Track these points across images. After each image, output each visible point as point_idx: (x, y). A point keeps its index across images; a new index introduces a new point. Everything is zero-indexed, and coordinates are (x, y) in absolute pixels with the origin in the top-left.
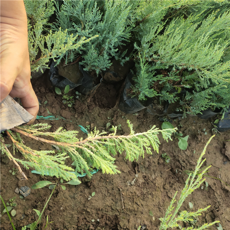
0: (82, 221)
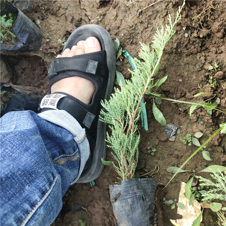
0: (189, 50)
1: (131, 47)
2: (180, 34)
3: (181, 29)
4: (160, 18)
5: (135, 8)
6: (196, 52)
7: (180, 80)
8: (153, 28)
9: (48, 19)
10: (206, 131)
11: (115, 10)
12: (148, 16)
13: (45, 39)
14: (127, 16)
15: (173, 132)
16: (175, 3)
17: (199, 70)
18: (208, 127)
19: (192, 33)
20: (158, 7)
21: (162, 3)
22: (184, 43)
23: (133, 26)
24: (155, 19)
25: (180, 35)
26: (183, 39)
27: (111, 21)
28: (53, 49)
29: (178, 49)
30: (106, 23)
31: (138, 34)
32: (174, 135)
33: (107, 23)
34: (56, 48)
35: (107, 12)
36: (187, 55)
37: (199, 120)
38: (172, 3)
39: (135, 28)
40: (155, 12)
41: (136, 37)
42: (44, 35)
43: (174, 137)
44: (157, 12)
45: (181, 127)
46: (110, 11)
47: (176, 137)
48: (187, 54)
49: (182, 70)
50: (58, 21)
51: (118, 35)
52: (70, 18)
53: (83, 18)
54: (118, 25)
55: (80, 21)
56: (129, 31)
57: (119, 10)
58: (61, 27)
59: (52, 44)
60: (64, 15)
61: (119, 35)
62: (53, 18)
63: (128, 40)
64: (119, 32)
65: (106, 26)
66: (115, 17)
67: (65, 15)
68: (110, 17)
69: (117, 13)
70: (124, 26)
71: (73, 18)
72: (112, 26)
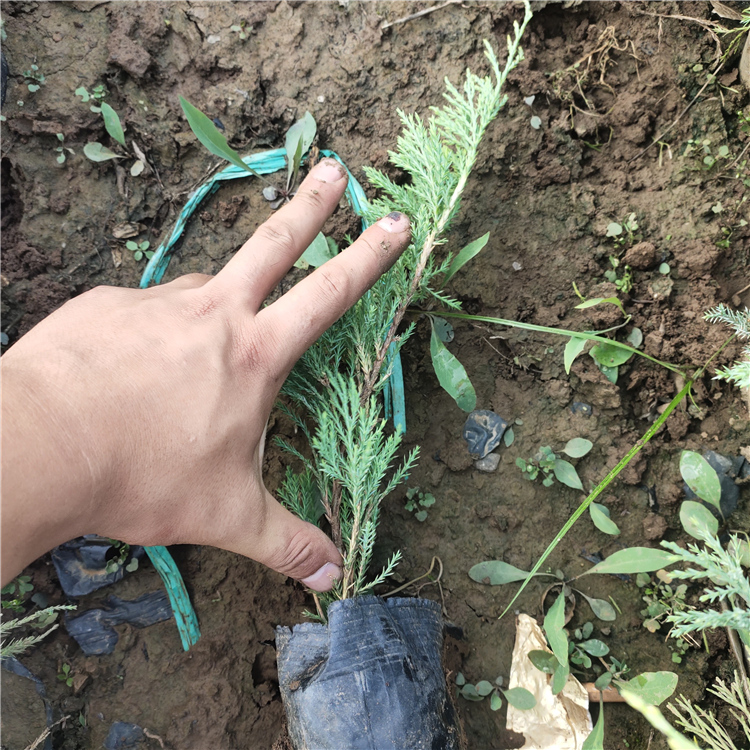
1: (350, 142)
2: (514, 116)
3: (518, 102)
4: (450, 60)
5: (369, 17)
6: (568, 177)
7: (517, 266)
8: (428, 88)
9: (37, 14)
10: (600, 437)
11: (299, 12)
12: (410, 46)
13: (20, 83)
14: (338, 38)
15: (493, 438)
16: (500, 17)
17: (574, 236)
18: (604, 425)
19: (551, 119)
20: (444, 22)
21: (457, 13)
22: (527, 147)
23: (359, 72)
24: (434, 59)
25: (516, 120)
26: (524, 135)
27: (282, 50)
28: (52, 123)
29: (509, 164)
30: (264, 54)
31: (375, 101)
32: (494, 451)
33: (268, 54)
34: (63, 120)
35: (270, 16)
36: (539, 187)
37: (577, 399)
38: (489, 16)
39: (367, 80)
40: (436, 36)
41: (369, 111)
42: (20, 70)
43: (495, 457)
44: (443, 38)
45: (519, 422)
46: (281, 17)
47: (501, 459)
48: (538, 181)
49: (521, 232)
50: (78, 26)
51: (306, 99)
52: (126, 23)
53: (175, 28)
54: (306, 65)
55: (164, 37)
56: (344, 90)
57: (310, 16)
58: (87, 48)
59: (49, 104)
60: (103, 9)
61: (309, 100)
62: (59, 14)
63: (338, 121)
64: (308, 88)
65: (262, 63)
66: (296, 38)
67: (106, 10)
68: (278, 36)
69: (304, 26)
70: (328, 69)
71: (137, 22)
72: (285, 65)
